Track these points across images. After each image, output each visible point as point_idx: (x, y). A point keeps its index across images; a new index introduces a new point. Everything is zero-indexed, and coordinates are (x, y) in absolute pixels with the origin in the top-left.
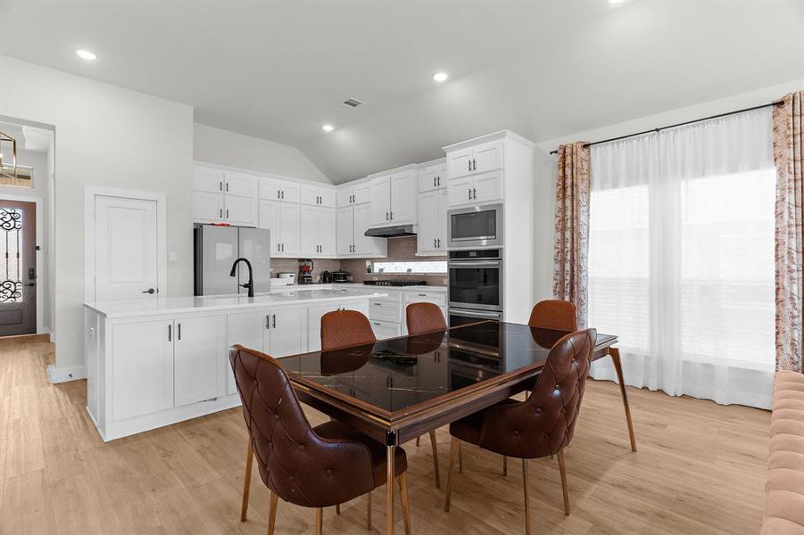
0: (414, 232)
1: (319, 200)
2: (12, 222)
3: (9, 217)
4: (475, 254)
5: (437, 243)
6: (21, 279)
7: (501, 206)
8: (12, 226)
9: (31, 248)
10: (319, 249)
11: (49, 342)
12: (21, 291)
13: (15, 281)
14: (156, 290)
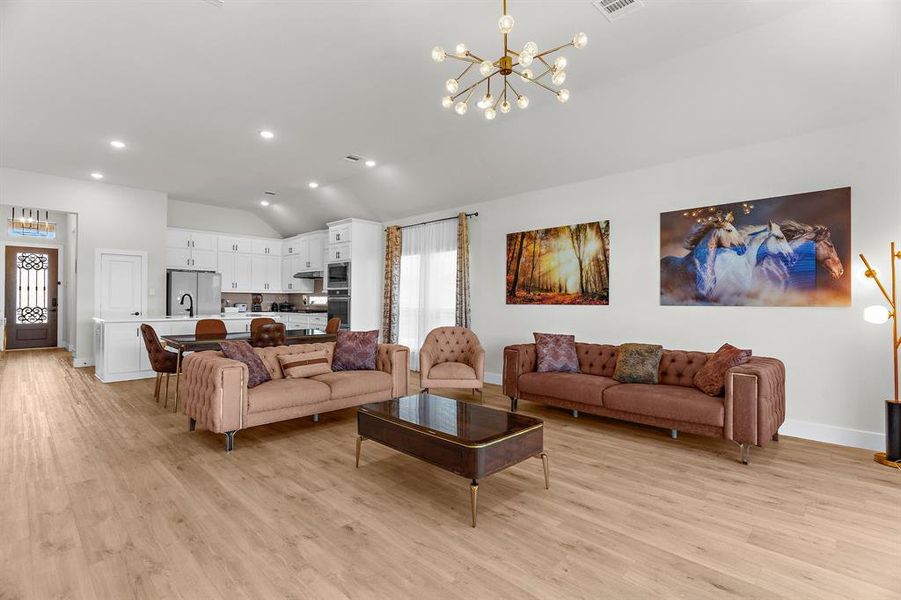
1: (267, 250)
2: (41, 264)
3: (38, 260)
4: (339, 293)
6: (46, 306)
7: (350, 263)
8: (41, 267)
9: (54, 283)
10: (267, 286)
11: (68, 351)
12: (46, 315)
13: (42, 307)
14: (140, 313)
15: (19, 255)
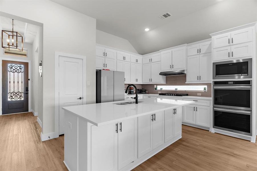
0: (185, 73)
1: (137, 61)
2: (20, 70)
3: (19, 68)
4: (232, 83)
5: (199, 78)
6: (23, 92)
7: (251, 59)
8: (20, 71)
9: (27, 79)
10: (137, 80)
11: (34, 116)
12: (23, 96)
13: (21, 92)
14: (82, 98)
15: (9, 65)
